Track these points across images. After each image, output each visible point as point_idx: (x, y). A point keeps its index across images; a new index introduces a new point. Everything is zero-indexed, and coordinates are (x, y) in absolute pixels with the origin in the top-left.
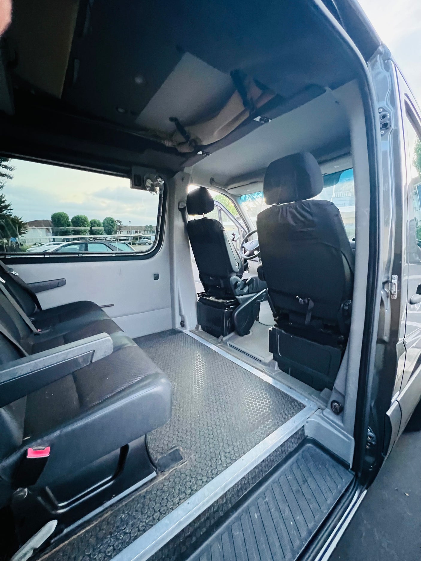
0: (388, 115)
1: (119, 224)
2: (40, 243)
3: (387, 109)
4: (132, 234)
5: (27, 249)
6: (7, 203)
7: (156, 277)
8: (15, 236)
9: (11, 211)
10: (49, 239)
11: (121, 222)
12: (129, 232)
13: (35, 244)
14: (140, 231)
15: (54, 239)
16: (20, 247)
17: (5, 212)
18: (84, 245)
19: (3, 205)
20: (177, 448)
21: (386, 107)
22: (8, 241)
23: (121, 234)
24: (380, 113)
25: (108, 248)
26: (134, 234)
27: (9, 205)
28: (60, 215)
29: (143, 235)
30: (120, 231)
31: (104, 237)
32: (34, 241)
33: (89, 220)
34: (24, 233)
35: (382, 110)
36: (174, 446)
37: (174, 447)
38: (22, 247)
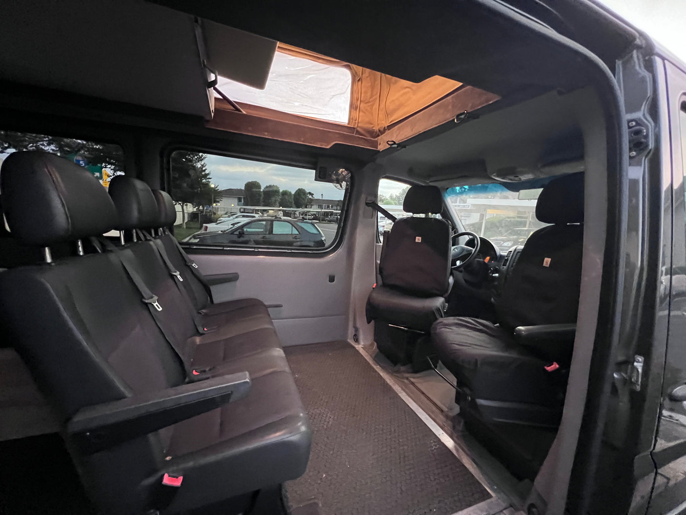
0: (645, 131)
1: (310, 197)
2: (231, 213)
3: (644, 122)
4: (323, 209)
5: (219, 218)
6: (207, 172)
7: (332, 279)
8: (210, 204)
9: (210, 180)
10: (240, 209)
11: (313, 194)
12: (320, 207)
13: (226, 214)
14: (332, 207)
15: (244, 209)
16: (213, 216)
17: (204, 181)
18: (269, 223)
19: (203, 173)
20: (316, 501)
21: (642, 120)
22: (204, 208)
23: (311, 208)
24: (630, 127)
25: (293, 227)
26: (325, 209)
27: (208, 174)
28: (253, 184)
29: (335, 211)
30: (311, 205)
31: (293, 211)
32: (226, 210)
33: (281, 191)
34: (219, 202)
35: (634, 123)
36: (313, 497)
37: (312, 499)
38: (215, 216)
